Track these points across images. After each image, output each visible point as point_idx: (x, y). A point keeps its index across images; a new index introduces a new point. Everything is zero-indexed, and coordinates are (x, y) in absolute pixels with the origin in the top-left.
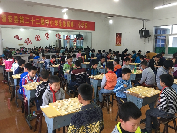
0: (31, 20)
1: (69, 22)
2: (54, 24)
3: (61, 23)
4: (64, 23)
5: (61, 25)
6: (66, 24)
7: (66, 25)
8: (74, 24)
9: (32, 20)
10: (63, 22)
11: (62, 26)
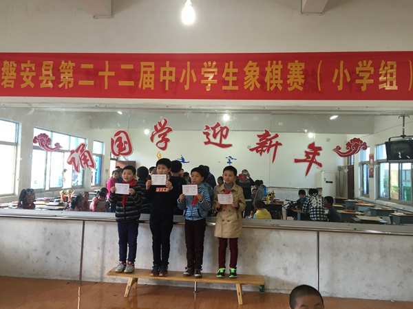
0: (101, 73)
1: (280, 67)
2: (198, 81)
3: (234, 74)
4: (250, 75)
5: (234, 83)
6: (263, 74)
7: (262, 81)
8: (305, 72)
9: (104, 70)
10: (246, 69)
11: (236, 88)
